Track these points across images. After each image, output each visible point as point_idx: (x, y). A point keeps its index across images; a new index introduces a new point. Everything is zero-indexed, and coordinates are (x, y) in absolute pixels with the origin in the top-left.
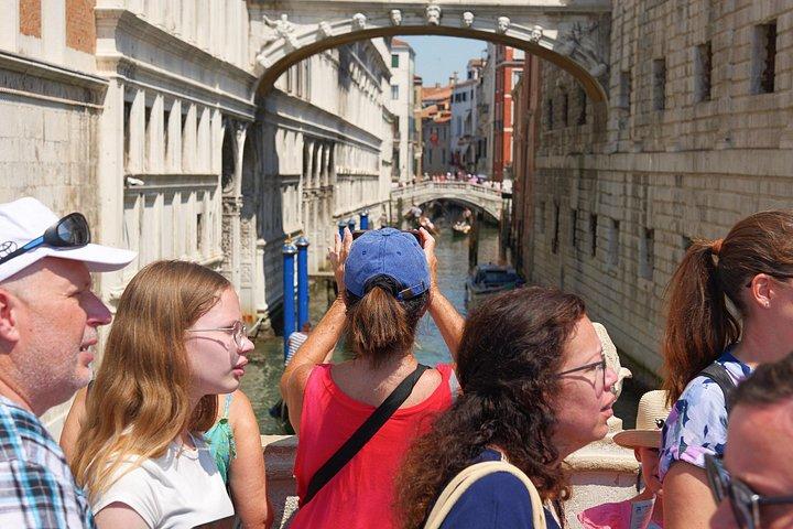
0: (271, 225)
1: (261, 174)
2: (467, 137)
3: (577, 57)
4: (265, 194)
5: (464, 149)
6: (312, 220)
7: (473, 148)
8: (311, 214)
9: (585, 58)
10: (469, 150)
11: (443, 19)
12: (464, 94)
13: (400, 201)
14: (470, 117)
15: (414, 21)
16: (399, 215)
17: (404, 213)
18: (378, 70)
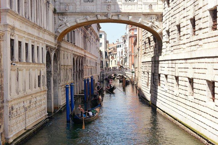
0: (63, 80)
1: (60, 65)
2: (122, 57)
3: (153, 27)
4: (61, 71)
5: (121, 60)
6: (76, 79)
7: (123, 60)
8: (76, 77)
9: (155, 27)
10: (122, 61)
11: (113, 17)
12: (120, 45)
13: (103, 74)
14: (122, 52)
15: (104, 18)
16: (103, 79)
17: (104, 78)
18: (96, 38)
